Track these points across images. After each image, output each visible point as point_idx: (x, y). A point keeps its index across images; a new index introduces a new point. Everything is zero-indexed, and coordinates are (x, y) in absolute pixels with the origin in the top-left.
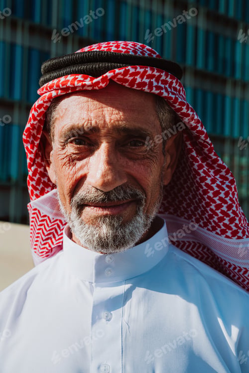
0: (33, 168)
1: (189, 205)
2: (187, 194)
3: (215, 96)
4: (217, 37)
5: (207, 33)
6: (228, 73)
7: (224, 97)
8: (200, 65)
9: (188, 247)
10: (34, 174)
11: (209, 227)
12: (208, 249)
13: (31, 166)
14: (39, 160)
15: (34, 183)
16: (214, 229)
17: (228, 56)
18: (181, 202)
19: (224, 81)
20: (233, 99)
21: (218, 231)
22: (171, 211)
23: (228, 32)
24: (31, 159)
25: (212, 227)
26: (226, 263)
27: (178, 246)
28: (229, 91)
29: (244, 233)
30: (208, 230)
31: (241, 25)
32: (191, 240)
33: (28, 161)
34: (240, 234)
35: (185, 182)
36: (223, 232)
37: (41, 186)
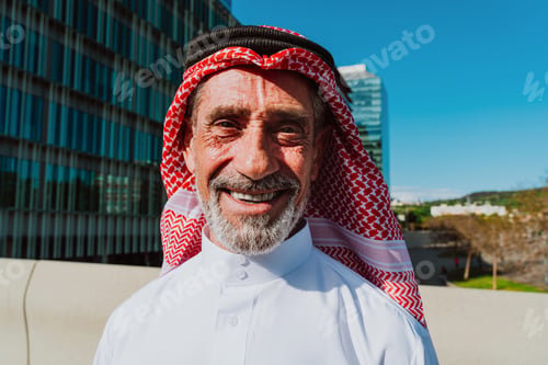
0: (167, 158)
1: (336, 206)
2: (334, 194)
3: (91, 117)
4: (93, 63)
5: (84, 57)
6: (105, 98)
7: (100, 119)
8: (76, 87)
9: (339, 253)
10: (168, 163)
11: (357, 229)
12: (355, 255)
13: (166, 154)
14: (176, 149)
15: (166, 170)
16: (362, 231)
17: (105, 82)
18: (327, 204)
19: (101, 105)
20: (109, 122)
21: (367, 233)
22: (317, 213)
23: (105, 61)
24: (168, 147)
25: (352, 225)
26: (372, 270)
27: (327, 253)
28: (105, 114)
29: (393, 234)
30: (356, 232)
31: (117, 57)
32: (342, 246)
33: (164, 149)
34: (390, 235)
35: (332, 181)
36: (373, 233)
37: (174, 174)
